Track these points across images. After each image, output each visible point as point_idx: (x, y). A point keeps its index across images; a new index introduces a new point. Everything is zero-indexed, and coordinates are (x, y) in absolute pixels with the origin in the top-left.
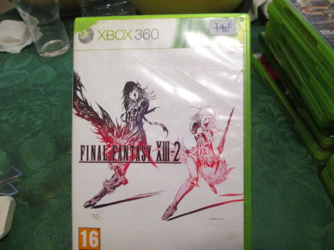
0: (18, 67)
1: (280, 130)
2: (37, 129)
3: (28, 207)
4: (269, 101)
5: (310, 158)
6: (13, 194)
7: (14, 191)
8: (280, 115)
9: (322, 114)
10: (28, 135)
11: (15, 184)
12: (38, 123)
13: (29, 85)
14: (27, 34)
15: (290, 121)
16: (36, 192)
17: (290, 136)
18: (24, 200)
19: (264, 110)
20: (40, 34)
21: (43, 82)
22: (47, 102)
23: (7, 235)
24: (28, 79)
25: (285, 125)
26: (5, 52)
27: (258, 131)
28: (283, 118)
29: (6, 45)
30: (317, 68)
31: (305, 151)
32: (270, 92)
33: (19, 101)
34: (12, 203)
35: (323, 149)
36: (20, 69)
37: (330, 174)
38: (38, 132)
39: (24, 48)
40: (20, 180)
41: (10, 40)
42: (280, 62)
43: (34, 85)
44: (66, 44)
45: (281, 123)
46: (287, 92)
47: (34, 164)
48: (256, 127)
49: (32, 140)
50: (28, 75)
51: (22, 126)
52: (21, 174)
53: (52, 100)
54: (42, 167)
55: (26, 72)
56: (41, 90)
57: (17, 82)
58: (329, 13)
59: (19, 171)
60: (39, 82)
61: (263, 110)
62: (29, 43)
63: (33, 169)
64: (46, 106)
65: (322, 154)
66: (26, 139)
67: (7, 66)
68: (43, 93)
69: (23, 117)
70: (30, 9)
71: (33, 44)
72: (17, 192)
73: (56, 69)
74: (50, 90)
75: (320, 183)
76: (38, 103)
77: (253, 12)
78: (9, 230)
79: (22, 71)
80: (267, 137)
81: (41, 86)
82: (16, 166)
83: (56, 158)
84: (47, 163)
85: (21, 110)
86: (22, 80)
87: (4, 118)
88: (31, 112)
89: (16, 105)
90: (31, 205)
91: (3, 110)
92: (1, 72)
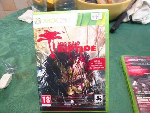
3: (16, 79)
6: (13, 74)
10: (24, 54)
11: (14, 71)
12: (29, 50)
13: (30, 36)
16: (20, 75)
18: (16, 77)
19: (117, 61)
23: (7, 87)
24: (30, 33)
26: (26, 22)
29: (27, 19)
33: (25, 41)
34: (11, 77)
36: (29, 29)
38: (28, 53)
40: (16, 69)
41: (28, 18)
47: (23, 65)
49: (25, 56)
50: (31, 32)
51: (23, 50)
52: (17, 67)
54: (25, 67)
55: (31, 31)
57: (27, 34)
59: (16, 66)
63: (22, 67)
66: (23, 55)
67: (25, 27)
69: (24, 48)
72: (14, 73)
76: (32, 43)
78: (8, 86)
79: (30, 30)
82: (16, 64)
83: (31, 64)
84: (27, 65)
85: (25, 45)
86: (28, 33)
87: (18, 47)
88: (28, 46)
89: (23, 42)
90: (17, 79)
91: (19, 43)
92: (22, 29)
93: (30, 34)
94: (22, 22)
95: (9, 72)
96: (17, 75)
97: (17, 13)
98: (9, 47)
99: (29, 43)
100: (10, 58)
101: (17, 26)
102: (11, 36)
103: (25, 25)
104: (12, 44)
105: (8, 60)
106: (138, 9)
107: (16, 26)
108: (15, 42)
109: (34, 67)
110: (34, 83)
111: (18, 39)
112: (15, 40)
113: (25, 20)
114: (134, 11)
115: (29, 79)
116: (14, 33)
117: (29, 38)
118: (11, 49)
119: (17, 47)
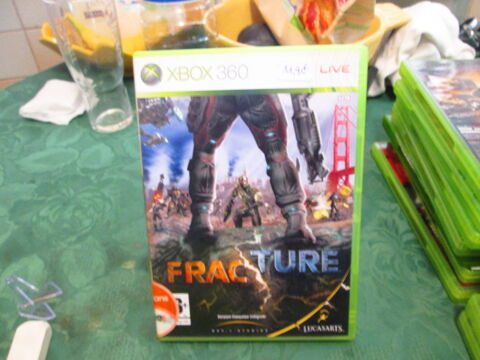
0: (64, 144)
1: (406, 253)
2: (84, 232)
3: (67, 338)
4: (393, 211)
5: (444, 295)
6: (49, 318)
7: (50, 314)
8: (407, 232)
9: (459, 239)
10: (73, 238)
11: (52, 305)
12: (87, 222)
13: (78, 169)
14: (79, 100)
15: (420, 240)
16: (78, 318)
17: (419, 262)
18: (63, 327)
19: (386, 223)
20: (95, 100)
21: (96, 167)
22: (98, 194)
24: (75, 162)
25: (413, 246)
26: (49, 123)
27: (375, 253)
28: (411, 236)
29: (51, 113)
30: (454, 178)
31: (438, 284)
32: (396, 198)
33: (64, 191)
34: (47, 332)
35: (463, 285)
36: (66, 147)
37: (469, 321)
38: (86, 235)
39: (75, 119)
40: (59, 300)
42: (408, 159)
43: (83, 170)
44: (128, 116)
45: (408, 242)
46: (418, 200)
47: (78, 279)
48: (374, 246)
49: (78, 246)
50: (77, 157)
51: (66, 225)
52: (60, 292)
53: (106, 192)
54: (88, 285)
55: (77, 153)
56: (93, 178)
57: (62, 165)
58: (473, 101)
59: (56, 287)
60: (91, 167)
61: (384, 223)
62: (80, 111)
63: (77, 286)
64: (98, 200)
65: (460, 292)
66: (70, 244)
67: (52, 140)
68: (95, 182)
69: (67, 215)
70: (85, 70)
71: (85, 113)
72: (54, 316)
73: (113, 149)
74: (104, 178)
75: (456, 331)
76: (88, 195)
77: (379, 84)
79: (71, 150)
80: (388, 262)
81: (93, 171)
82: (55, 281)
83: (107, 273)
84: (96, 279)
85: (65, 204)
86: (69, 162)
87: (43, 213)
88: (78, 207)
89: (58, 196)
90: (72, 335)
91: (42, 203)
92: (41, 150)
93: (74, 164)
94: (37, 125)
95: (35, 314)
96: (68, 319)
97: (7, 93)
98: (10, 219)
99: (80, 197)
100: (25, 261)
101: (19, 140)
102: (5, 177)
103: (49, 134)
104: (18, 208)
105: (15, 267)
106: (406, 56)
107: (16, 138)
108: (25, 197)
109: (123, 283)
110: (137, 342)
111: (34, 186)
112: (25, 191)
113: (44, 115)
114: (397, 60)
115: (116, 329)
116: (17, 166)
117: (75, 177)
118: (16, 223)
119: (38, 217)
